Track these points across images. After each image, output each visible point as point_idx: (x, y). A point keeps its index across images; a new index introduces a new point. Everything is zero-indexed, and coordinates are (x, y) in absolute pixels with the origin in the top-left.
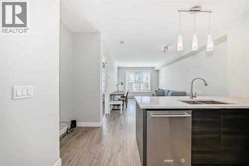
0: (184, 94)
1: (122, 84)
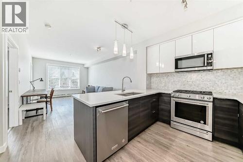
0: (111, 89)
1: (42, 80)
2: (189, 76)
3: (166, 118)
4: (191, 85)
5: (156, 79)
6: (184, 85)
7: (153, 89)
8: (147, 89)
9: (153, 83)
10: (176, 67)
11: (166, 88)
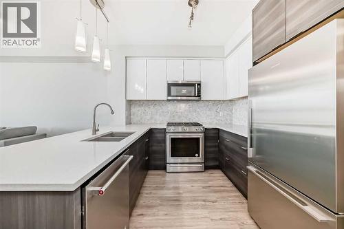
2: (178, 106)
3: (159, 163)
4: (180, 117)
5: (139, 109)
6: (174, 116)
7: (134, 123)
8: (127, 124)
9: (134, 114)
10: (169, 94)
11: (153, 121)
